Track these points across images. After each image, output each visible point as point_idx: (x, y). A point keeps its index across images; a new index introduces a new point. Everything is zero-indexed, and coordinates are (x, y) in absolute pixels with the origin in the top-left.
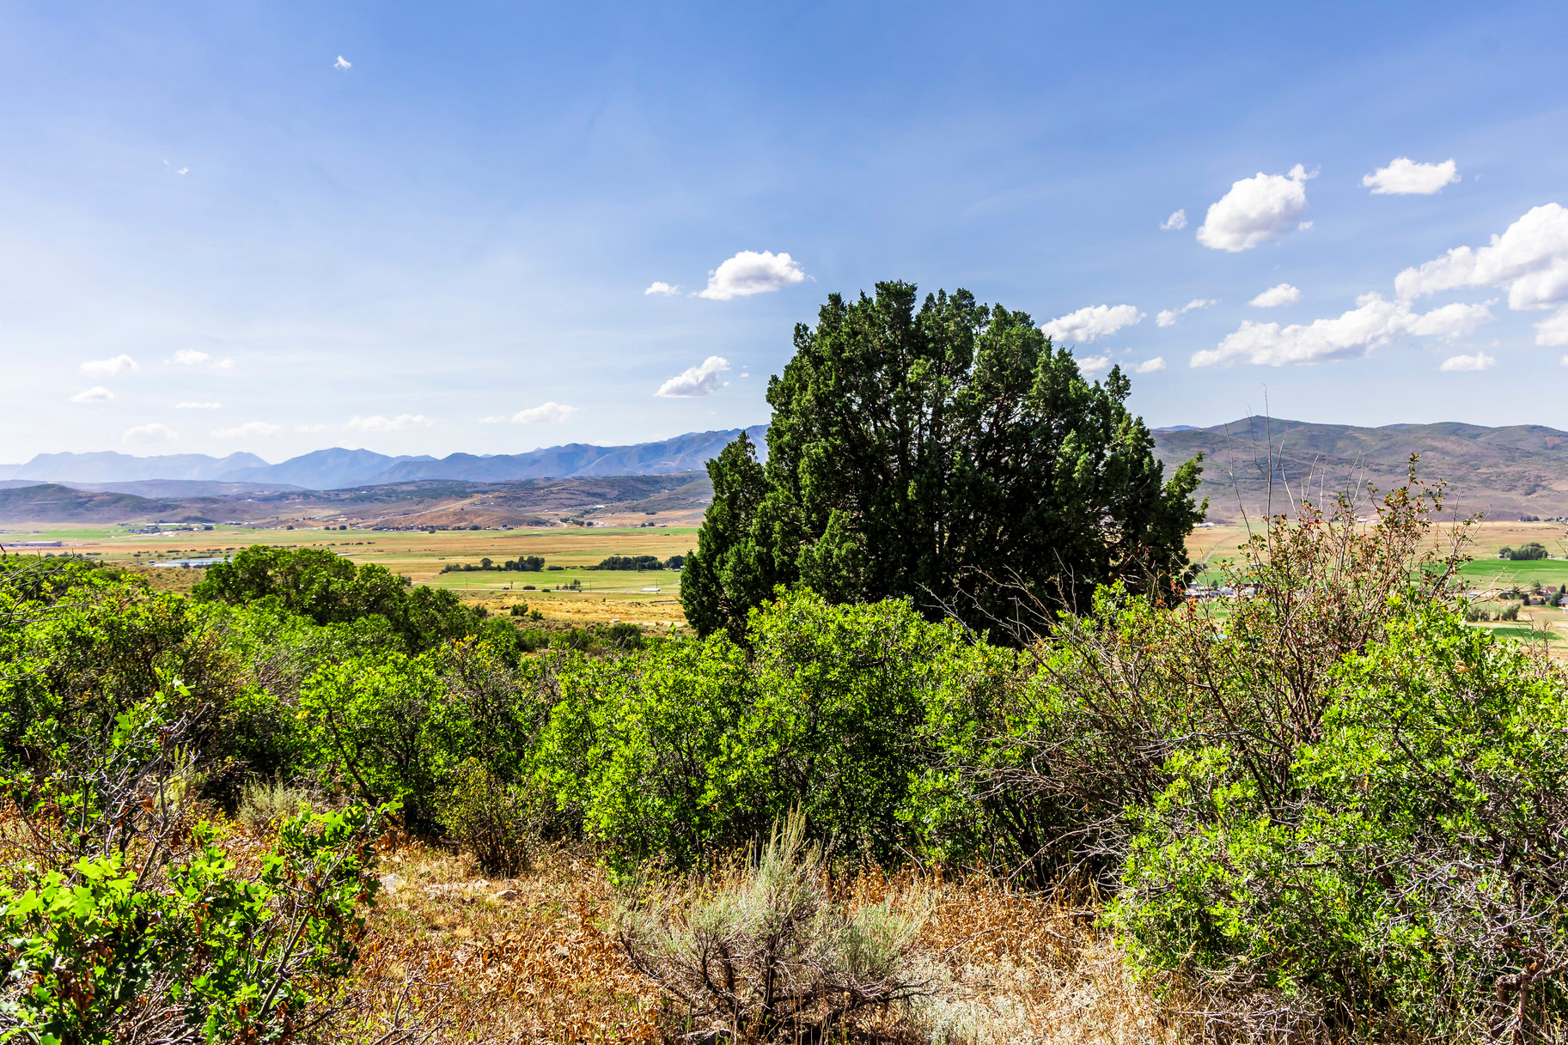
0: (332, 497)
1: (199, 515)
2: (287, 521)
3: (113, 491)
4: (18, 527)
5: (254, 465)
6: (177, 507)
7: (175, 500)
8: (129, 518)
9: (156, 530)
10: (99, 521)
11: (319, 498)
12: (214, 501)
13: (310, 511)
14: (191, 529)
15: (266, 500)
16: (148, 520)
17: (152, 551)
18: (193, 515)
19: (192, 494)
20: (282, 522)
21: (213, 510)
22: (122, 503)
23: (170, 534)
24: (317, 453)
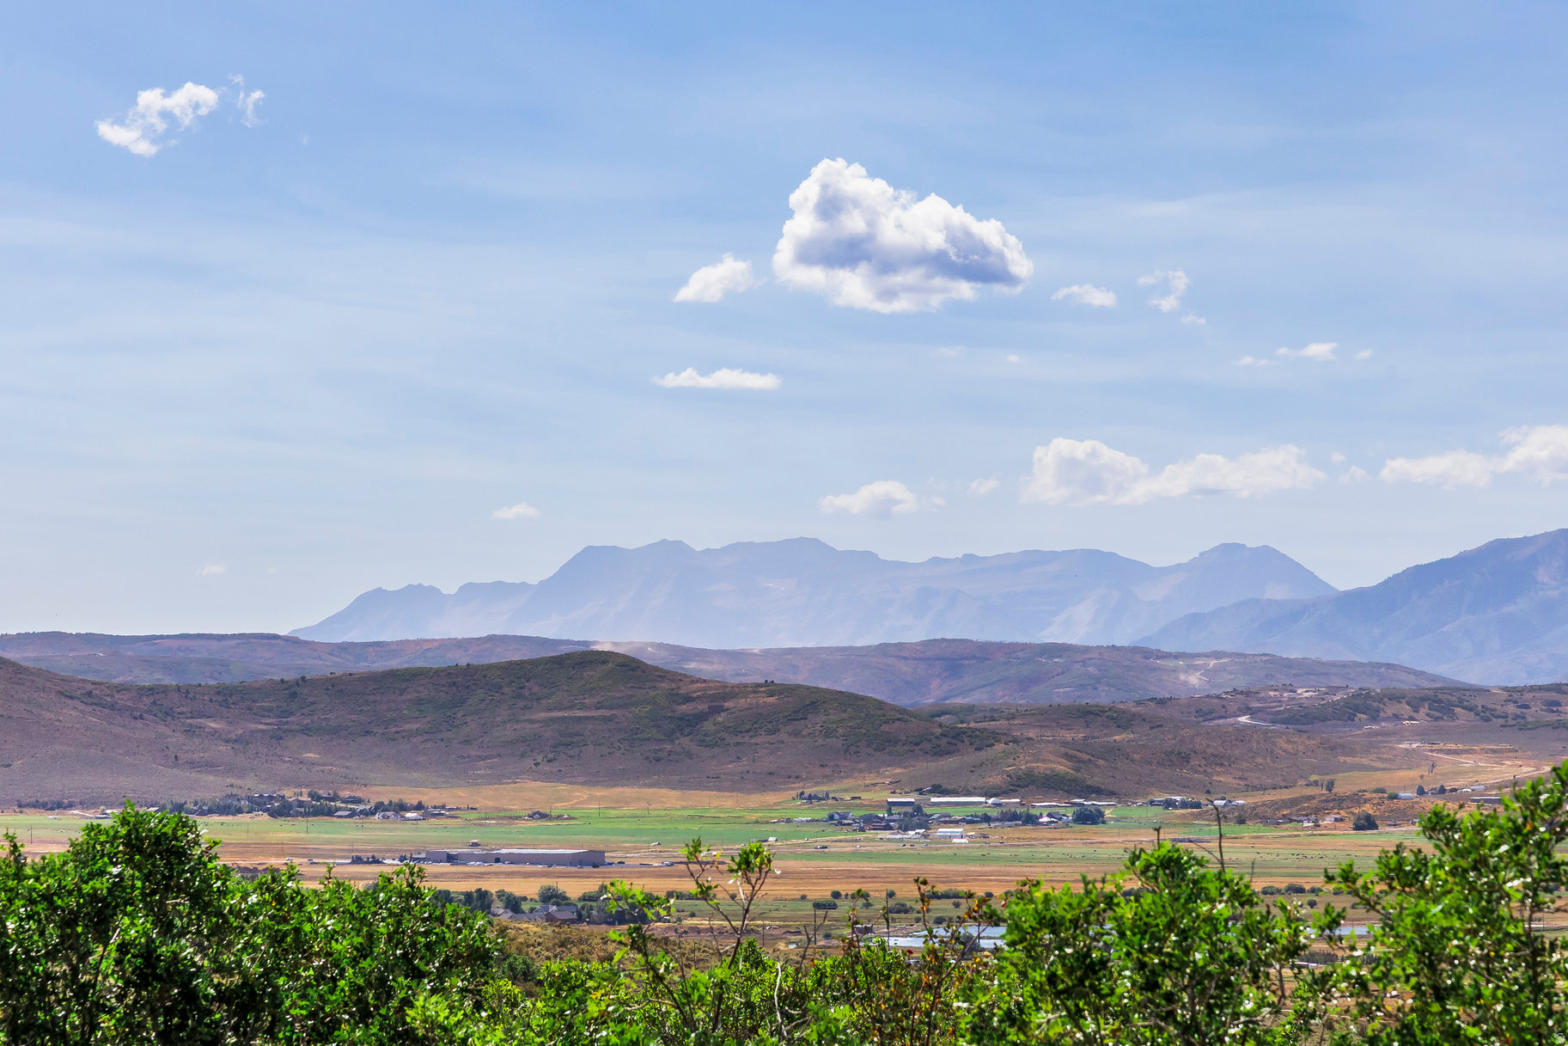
0: (1536, 712)
1: (1062, 767)
2: (1357, 799)
3: (801, 678)
4: (487, 797)
5: (1277, 592)
6: (995, 737)
7: (993, 714)
8: (835, 774)
9: (916, 818)
10: (740, 784)
11: (1486, 715)
12: (1120, 719)
13: (1446, 762)
14: (1031, 820)
15: (1302, 718)
16: (896, 785)
17: (877, 891)
18: (1041, 767)
19: (1061, 694)
20: (1340, 802)
21: (1113, 752)
22: (817, 721)
23: (958, 836)
24: (1500, 548)
